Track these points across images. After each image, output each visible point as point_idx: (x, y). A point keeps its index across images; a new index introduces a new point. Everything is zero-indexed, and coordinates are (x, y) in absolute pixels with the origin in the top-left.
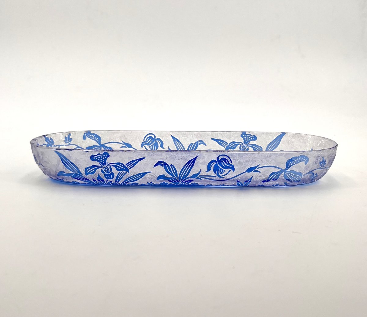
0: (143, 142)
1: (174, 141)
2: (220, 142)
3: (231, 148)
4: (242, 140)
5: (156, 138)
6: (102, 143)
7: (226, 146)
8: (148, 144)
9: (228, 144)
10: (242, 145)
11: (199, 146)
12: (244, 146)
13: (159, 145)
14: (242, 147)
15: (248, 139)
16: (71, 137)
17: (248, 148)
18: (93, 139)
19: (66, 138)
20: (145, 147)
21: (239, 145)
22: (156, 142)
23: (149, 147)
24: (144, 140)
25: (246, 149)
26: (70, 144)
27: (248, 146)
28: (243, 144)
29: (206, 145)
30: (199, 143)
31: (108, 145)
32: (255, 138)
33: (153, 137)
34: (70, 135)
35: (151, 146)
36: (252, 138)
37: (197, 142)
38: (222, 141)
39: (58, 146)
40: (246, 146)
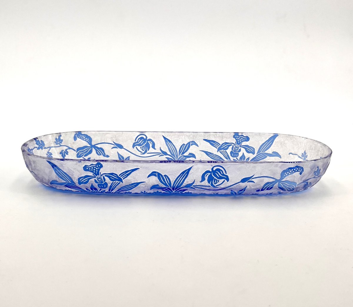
0: (134, 144)
1: (166, 142)
2: (212, 143)
3: (223, 149)
4: (234, 141)
5: (148, 139)
6: (93, 144)
7: (219, 147)
8: (139, 145)
11: (191, 146)
12: (237, 147)
13: (151, 145)
15: (240, 140)
16: (61, 138)
17: (241, 149)
18: (84, 140)
19: (56, 139)
20: (136, 148)
21: (231, 146)
22: (147, 142)
23: (141, 148)
24: (135, 141)
25: (238, 149)
26: (61, 146)
27: (240, 147)
28: (235, 145)
29: (198, 146)
30: (191, 143)
31: (99, 146)
32: (247, 139)
33: (145, 137)
34: (60, 136)
35: (142, 147)
36: (245, 139)
37: (189, 143)
38: (214, 142)
39: (49, 148)
40: (238, 147)
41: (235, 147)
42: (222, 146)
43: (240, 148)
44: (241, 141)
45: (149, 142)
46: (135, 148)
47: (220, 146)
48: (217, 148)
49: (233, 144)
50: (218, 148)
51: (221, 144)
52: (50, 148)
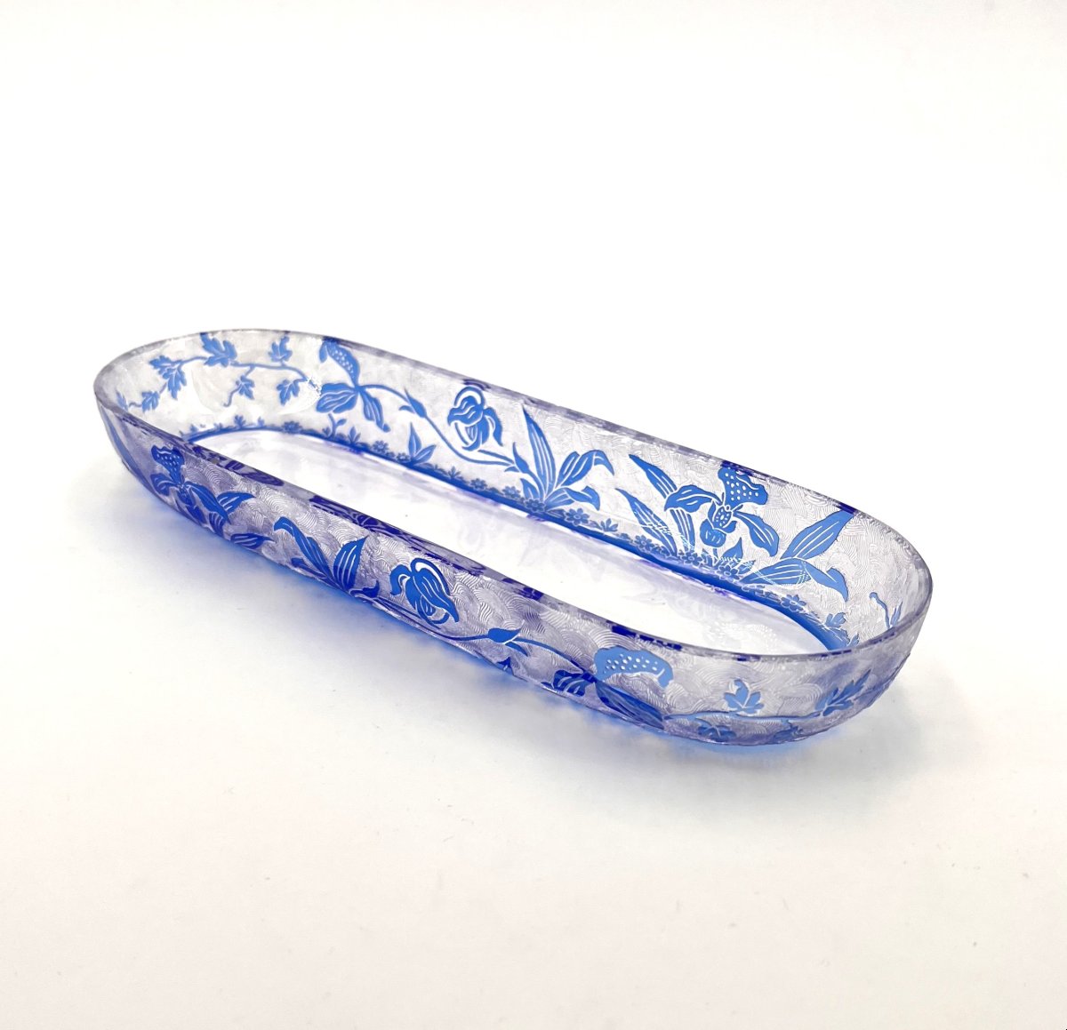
0: (453, 411)
1: (530, 430)
2: (655, 474)
3: (683, 504)
4: (719, 489)
5: (485, 407)
6: (361, 381)
7: (671, 493)
8: (465, 419)
9: (676, 489)
10: (718, 507)
11: (593, 467)
12: (725, 513)
13: (492, 430)
14: (717, 514)
15: (739, 491)
16: (289, 346)
17: (735, 522)
18: (341, 365)
19: (274, 346)
20: (456, 424)
21: (708, 505)
22: (484, 419)
23: (466, 428)
24: (455, 403)
25: (727, 522)
26: (284, 367)
27: (735, 515)
28: (720, 504)
29: (613, 473)
30: (594, 457)
31: (373, 392)
32: (761, 497)
33: (479, 401)
34: (285, 340)
35: (471, 427)
36: (754, 492)
37: (589, 454)
38: (660, 473)
39: (247, 368)
40: (730, 513)
41: (720, 510)
42: (679, 494)
43: (733, 518)
44: (741, 495)
45: (487, 417)
46: (453, 423)
47: (675, 492)
48: (665, 496)
49: (714, 500)
50: (668, 496)
51: (679, 487)
52: (252, 366)
